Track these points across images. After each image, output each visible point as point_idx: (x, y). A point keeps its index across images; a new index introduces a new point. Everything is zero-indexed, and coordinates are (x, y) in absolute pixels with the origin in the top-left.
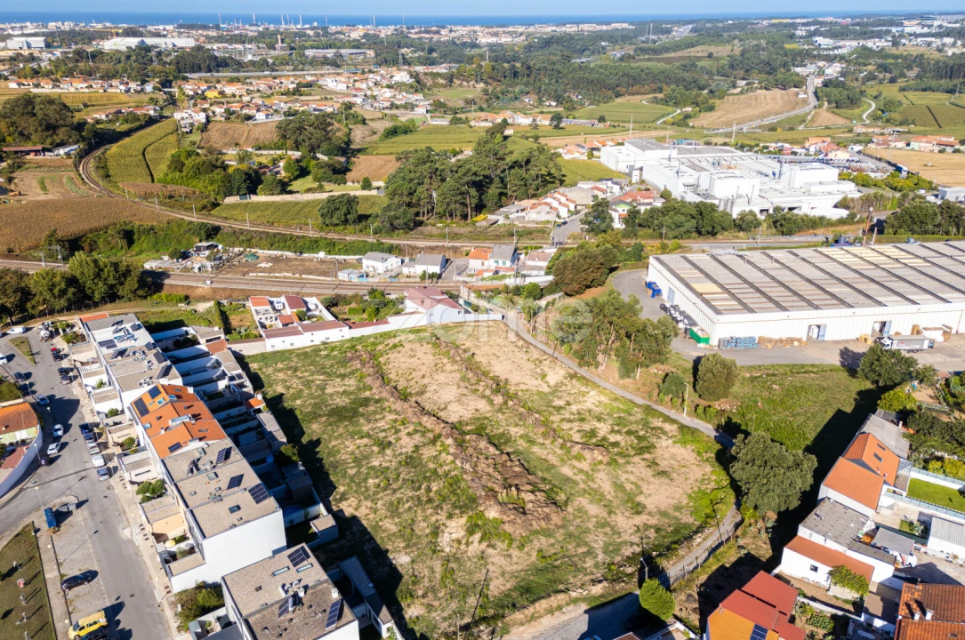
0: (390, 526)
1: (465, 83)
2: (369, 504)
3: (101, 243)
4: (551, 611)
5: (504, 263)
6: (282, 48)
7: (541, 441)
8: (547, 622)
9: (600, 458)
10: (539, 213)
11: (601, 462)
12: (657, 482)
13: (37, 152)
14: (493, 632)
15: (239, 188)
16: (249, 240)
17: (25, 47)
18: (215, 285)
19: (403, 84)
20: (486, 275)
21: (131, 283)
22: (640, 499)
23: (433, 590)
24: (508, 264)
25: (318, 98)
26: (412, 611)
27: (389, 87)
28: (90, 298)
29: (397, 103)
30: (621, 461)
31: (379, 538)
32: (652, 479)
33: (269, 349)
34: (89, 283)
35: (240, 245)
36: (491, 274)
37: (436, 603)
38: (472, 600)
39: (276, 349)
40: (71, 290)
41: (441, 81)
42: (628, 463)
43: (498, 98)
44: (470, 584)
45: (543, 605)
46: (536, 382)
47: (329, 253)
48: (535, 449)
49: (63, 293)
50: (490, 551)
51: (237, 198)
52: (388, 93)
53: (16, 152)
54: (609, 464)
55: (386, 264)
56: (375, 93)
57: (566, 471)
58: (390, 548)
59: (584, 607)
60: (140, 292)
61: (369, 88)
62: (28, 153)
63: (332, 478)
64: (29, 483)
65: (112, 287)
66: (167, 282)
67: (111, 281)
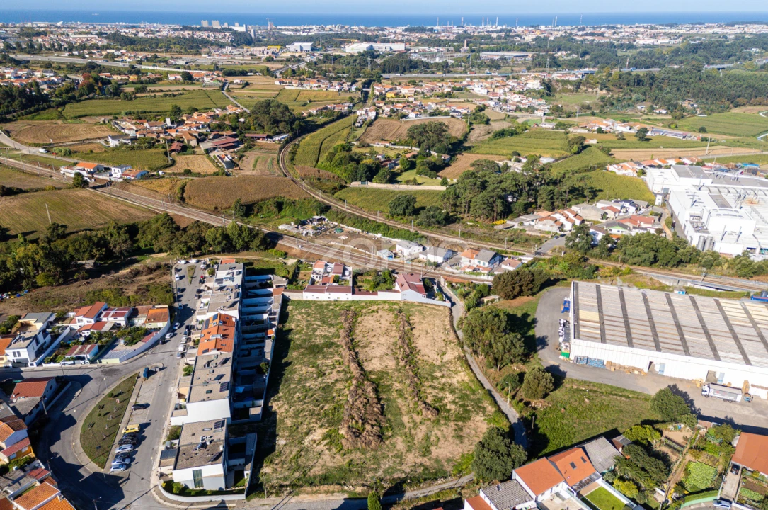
0: (289, 422)
1: (590, 90)
2: (287, 407)
3: (265, 208)
4: (327, 492)
5: (484, 264)
6: (465, 51)
7: (406, 396)
8: (322, 497)
9: (430, 416)
10: (545, 225)
11: (430, 419)
12: (451, 441)
13: (263, 138)
14: (290, 493)
15: (361, 177)
16: (343, 219)
17: (299, 50)
18: (304, 249)
19: (534, 91)
20: (468, 270)
21: (256, 242)
22: (433, 448)
23: (283, 462)
24: (487, 264)
25: (462, 100)
26: (266, 469)
27: (520, 93)
28: (235, 247)
29: (522, 106)
30: (442, 422)
31: (279, 427)
32: (450, 439)
33: (305, 299)
34: (235, 239)
35: (337, 221)
36: (471, 270)
37: (279, 470)
38: (297, 474)
39: (308, 299)
40: (224, 242)
41: (570, 87)
42: (445, 424)
43: (612, 104)
44: (303, 465)
45: (325, 487)
46: (436, 356)
47: (384, 235)
48: (400, 401)
49: (220, 243)
50: (327, 452)
51: (360, 183)
52: (517, 98)
53: (253, 138)
54: (434, 422)
55: (410, 250)
56: (507, 98)
57: (406, 419)
58: (280, 434)
59: (346, 496)
60: (262, 247)
61: (505, 93)
62: (259, 138)
63: (281, 387)
64: (149, 352)
65: (246, 242)
66: (280, 242)
67: (246, 239)
